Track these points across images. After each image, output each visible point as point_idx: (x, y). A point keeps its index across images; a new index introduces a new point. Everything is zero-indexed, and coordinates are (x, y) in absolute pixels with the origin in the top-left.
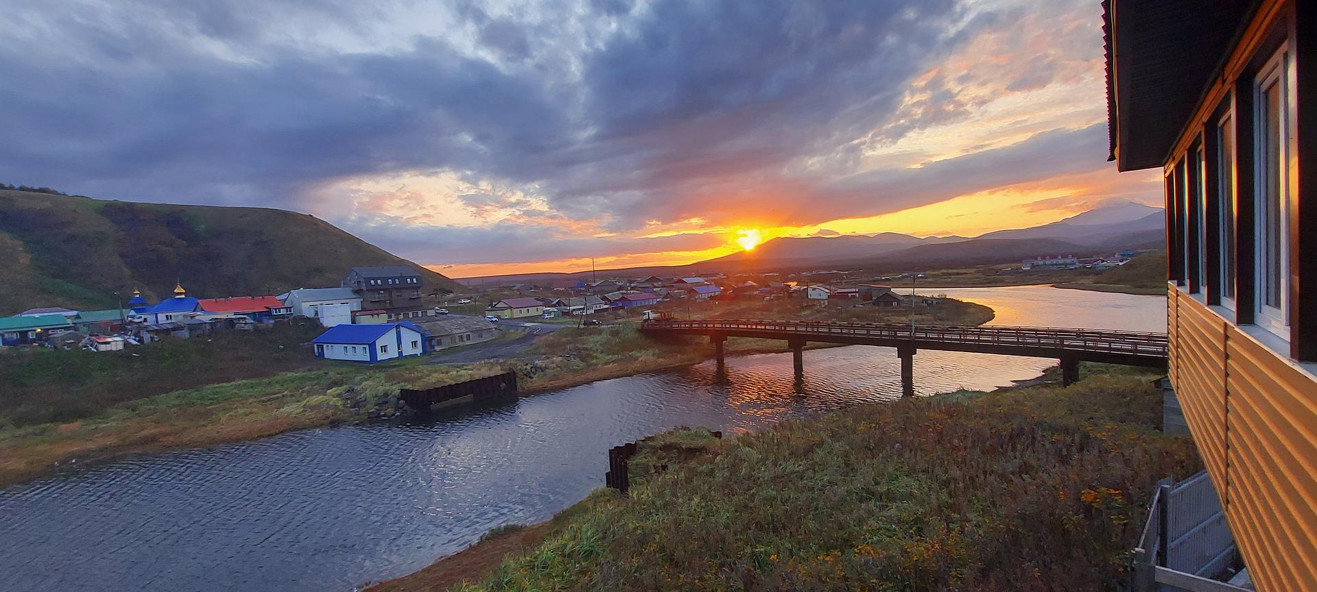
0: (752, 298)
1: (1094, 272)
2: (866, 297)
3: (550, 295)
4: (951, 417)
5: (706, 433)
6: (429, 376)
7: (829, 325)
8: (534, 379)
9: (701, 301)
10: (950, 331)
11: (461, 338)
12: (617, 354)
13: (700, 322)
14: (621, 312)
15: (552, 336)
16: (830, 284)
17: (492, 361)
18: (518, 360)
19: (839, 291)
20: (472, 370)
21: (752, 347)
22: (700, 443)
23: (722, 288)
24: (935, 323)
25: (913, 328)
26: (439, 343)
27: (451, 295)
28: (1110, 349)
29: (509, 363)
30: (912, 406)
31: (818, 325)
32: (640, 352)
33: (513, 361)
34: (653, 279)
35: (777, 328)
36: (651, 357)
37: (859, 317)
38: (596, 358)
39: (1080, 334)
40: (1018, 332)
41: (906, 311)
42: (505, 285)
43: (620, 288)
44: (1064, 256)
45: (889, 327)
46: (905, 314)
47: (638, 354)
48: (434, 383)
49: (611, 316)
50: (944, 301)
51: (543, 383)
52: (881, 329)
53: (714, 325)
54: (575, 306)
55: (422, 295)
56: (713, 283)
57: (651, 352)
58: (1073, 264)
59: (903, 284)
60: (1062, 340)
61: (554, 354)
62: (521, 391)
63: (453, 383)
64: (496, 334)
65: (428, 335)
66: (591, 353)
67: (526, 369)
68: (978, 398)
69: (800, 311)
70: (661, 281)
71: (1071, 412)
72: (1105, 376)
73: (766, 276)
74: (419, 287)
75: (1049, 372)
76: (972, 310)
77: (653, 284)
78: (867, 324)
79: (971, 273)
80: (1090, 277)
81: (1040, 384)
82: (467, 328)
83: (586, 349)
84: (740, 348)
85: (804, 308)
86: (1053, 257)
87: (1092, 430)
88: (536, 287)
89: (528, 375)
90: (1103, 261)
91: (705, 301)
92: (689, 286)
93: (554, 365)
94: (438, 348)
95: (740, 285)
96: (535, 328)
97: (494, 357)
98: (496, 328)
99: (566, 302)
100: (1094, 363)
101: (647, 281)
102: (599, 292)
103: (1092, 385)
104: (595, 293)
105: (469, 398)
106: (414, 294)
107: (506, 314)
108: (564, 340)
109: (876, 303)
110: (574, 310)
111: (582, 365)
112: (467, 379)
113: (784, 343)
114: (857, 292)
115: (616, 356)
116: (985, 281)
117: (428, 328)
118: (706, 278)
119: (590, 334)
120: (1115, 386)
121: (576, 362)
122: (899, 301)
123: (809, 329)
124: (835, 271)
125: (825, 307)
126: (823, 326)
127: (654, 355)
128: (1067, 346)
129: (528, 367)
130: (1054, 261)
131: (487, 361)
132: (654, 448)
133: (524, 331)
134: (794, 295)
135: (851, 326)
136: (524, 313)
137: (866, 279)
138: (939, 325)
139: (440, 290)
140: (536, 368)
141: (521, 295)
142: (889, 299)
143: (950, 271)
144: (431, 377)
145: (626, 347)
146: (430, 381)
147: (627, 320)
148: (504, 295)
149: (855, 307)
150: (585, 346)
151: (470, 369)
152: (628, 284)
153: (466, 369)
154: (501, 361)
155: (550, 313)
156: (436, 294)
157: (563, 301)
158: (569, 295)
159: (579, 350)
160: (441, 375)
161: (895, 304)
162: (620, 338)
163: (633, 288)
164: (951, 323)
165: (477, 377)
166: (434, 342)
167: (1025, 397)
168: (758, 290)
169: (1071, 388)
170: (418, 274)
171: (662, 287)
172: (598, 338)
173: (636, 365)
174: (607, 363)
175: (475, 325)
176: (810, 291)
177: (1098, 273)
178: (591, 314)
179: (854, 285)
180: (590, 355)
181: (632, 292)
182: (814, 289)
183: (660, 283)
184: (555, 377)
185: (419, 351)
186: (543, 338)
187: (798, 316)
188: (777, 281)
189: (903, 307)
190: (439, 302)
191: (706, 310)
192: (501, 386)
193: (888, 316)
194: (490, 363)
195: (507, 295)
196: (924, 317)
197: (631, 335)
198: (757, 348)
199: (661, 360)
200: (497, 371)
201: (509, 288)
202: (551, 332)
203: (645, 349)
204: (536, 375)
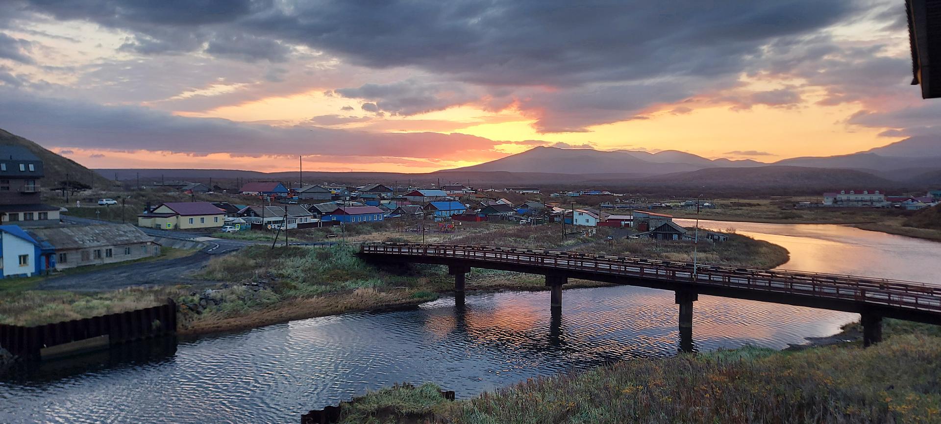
0: (504, 219)
1: (903, 212)
2: (643, 226)
3: (238, 200)
4: (733, 380)
5: (435, 393)
6: (41, 306)
7: (595, 259)
8: (203, 316)
9: (440, 219)
10: (737, 274)
11: (98, 254)
12: (326, 285)
13: (437, 247)
14: (334, 229)
15: (234, 256)
16: (600, 209)
17: (142, 288)
18: (182, 288)
19: (611, 217)
20: (111, 299)
21: (503, 282)
22: (425, 406)
23: (468, 205)
24: (721, 262)
25: (695, 268)
26: (63, 259)
27: (88, 192)
28: (916, 304)
29: (167, 291)
30: (688, 364)
31: (582, 257)
32: (356, 283)
33: (174, 289)
34: (381, 188)
35: (533, 260)
36: (371, 291)
37: (634, 251)
38: (295, 288)
39: (884, 286)
40: (815, 279)
41: (686, 247)
42: (171, 183)
43: (336, 197)
44: (871, 192)
45: (667, 265)
46: (687, 249)
47: (353, 286)
48: (50, 317)
49: (321, 233)
50: (732, 238)
51: (215, 321)
52: (657, 267)
53: (454, 252)
54: (271, 216)
55: (42, 189)
56: (457, 199)
57: (370, 283)
58: (879, 201)
59: (686, 214)
60: (863, 291)
61: (236, 280)
62: (183, 331)
63: (78, 317)
64: (152, 250)
65: (47, 246)
66: (289, 281)
67: (192, 301)
68: (765, 356)
69: (562, 239)
70: (390, 191)
71: (870, 378)
72: (909, 337)
73: (523, 194)
74: (38, 178)
75: (848, 329)
76: (764, 250)
77: (380, 195)
78: (641, 261)
79: (765, 205)
80: (898, 218)
81: (837, 343)
82: (108, 240)
83: (282, 276)
84: (486, 283)
85: (566, 237)
86: (859, 191)
87: (891, 401)
88: (217, 188)
89: (195, 309)
90: (913, 200)
91: (445, 221)
92: (427, 200)
93: (234, 297)
94: (59, 267)
95: (491, 203)
96: (211, 245)
97: (146, 283)
98: (152, 242)
99: (259, 211)
100: (897, 321)
101: (371, 190)
102: (306, 201)
103: (895, 347)
104: (301, 201)
105: (101, 340)
106: (30, 187)
107: (168, 223)
108: (252, 262)
109: (654, 235)
110: (269, 223)
111: (275, 297)
112: (101, 312)
113: (540, 279)
114: (632, 220)
115: (323, 287)
116: (780, 216)
117: (47, 236)
118: (448, 192)
119: (290, 256)
120: (919, 348)
121: (267, 294)
122: (680, 235)
123: (572, 263)
124: (607, 193)
125: (593, 236)
126: (589, 260)
127: (374, 287)
128: (869, 298)
129: (196, 298)
130: (860, 197)
131: (134, 287)
132: (363, 413)
133: (194, 247)
134: (555, 219)
135: (622, 262)
136: (197, 223)
137: (643, 205)
138: (725, 266)
139: (70, 183)
140: (207, 298)
141: (193, 198)
142: (667, 232)
143: (742, 201)
144: (45, 308)
145: (338, 275)
146: (43, 314)
147: (341, 239)
148: (168, 196)
149: (628, 238)
150: (280, 272)
151: (106, 299)
152: (346, 193)
153: (101, 298)
154: (156, 288)
155: (234, 224)
156: (64, 189)
157: (255, 210)
158: (264, 202)
159: (272, 277)
160: (61, 306)
161: (675, 237)
162: (331, 263)
163: (352, 199)
164: (739, 264)
165: (117, 310)
166: (55, 258)
167: (819, 358)
168: (513, 210)
169: (872, 350)
170: (37, 159)
171: (392, 199)
172: (299, 261)
173: (349, 300)
174: (310, 296)
175: (121, 235)
176: (576, 216)
177: (908, 214)
178: (294, 229)
179: (629, 211)
180: (287, 284)
181: (351, 203)
182: (581, 214)
183: (389, 194)
184: (235, 313)
185: (29, 269)
186: (221, 259)
187: (560, 246)
188: (538, 201)
189: (685, 242)
190: (67, 201)
191: (447, 232)
192: (153, 324)
193: (667, 252)
194: (139, 290)
195: (173, 197)
196: (709, 256)
197: (347, 260)
198: (508, 283)
199: (383, 294)
200: (149, 302)
201: (179, 188)
202: (233, 251)
203: (363, 279)
204: (208, 310)
